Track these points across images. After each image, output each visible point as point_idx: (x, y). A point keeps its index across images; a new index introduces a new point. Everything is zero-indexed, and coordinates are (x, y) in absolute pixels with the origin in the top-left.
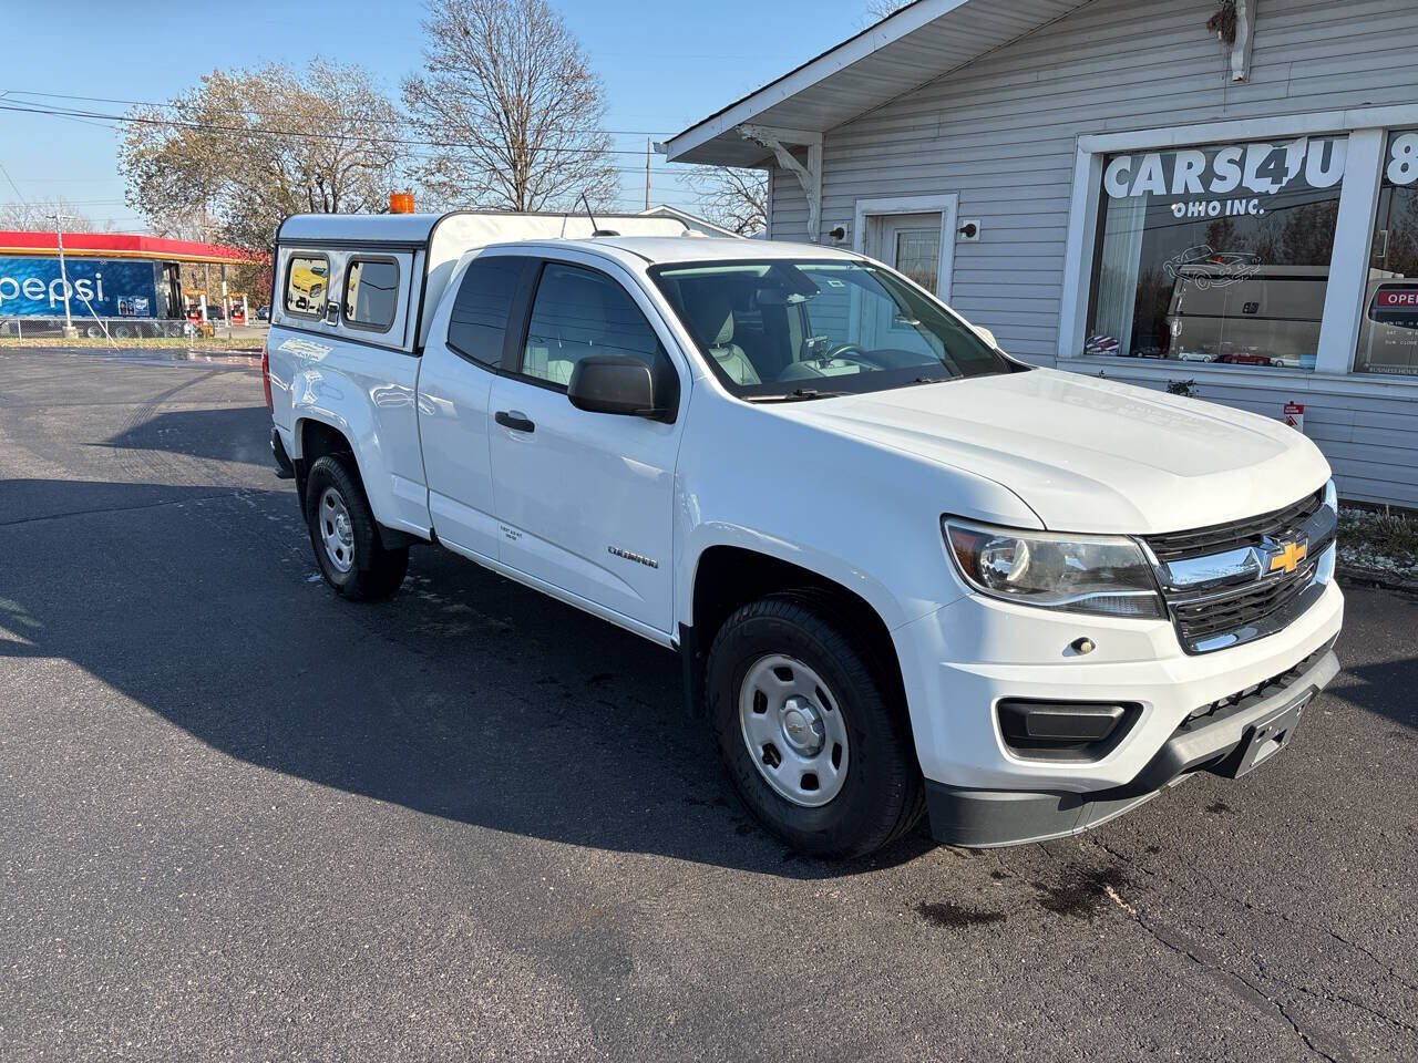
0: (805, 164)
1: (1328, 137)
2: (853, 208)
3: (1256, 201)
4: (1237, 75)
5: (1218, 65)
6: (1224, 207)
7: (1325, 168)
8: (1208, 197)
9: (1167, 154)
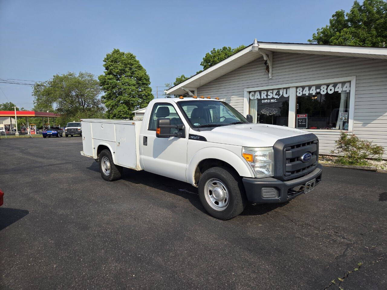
0: (194, 94)
1: (287, 89)
3: (275, 100)
4: (270, 78)
5: (267, 76)
6: (270, 101)
7: (286, 93)
8: (268, 99)
9: (260, 92)
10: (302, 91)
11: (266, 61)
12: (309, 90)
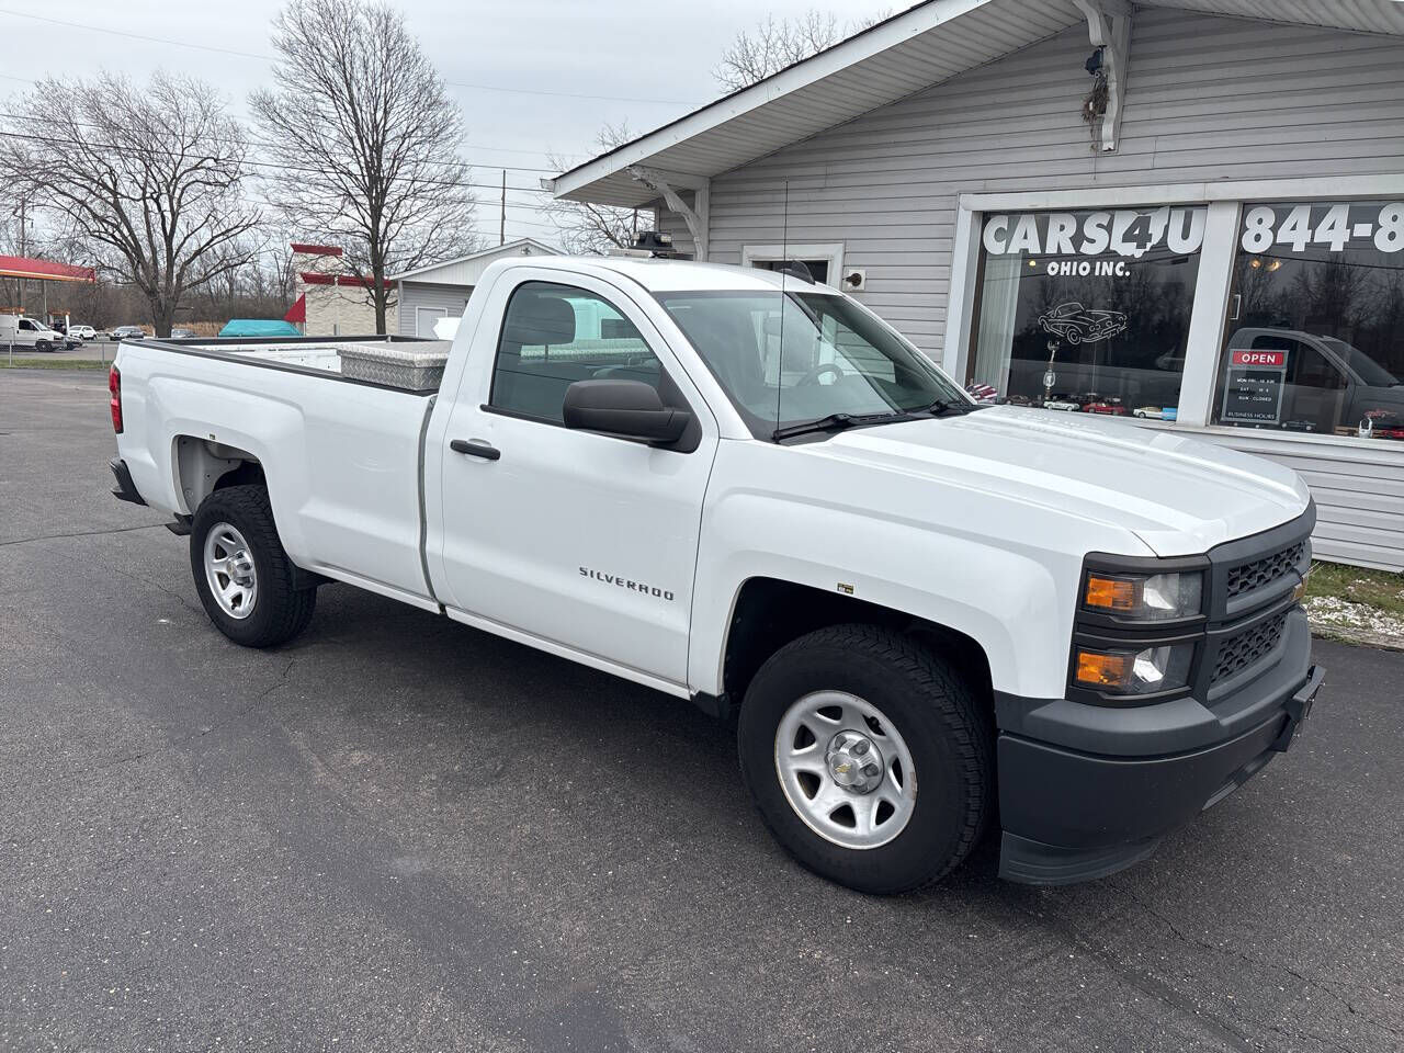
0: (692, 207)
1: (1188, 207)
2: (740, 253)
3: (1122, 264)
4: (1105, 147)
5: (1091, 135)
6: (1093, 269)
7: (1185, 236)
8: (1079, 257)
9: (1042, 216)
10: (1275, 229)
11: (1098, 53)
12: (1313, 226)
